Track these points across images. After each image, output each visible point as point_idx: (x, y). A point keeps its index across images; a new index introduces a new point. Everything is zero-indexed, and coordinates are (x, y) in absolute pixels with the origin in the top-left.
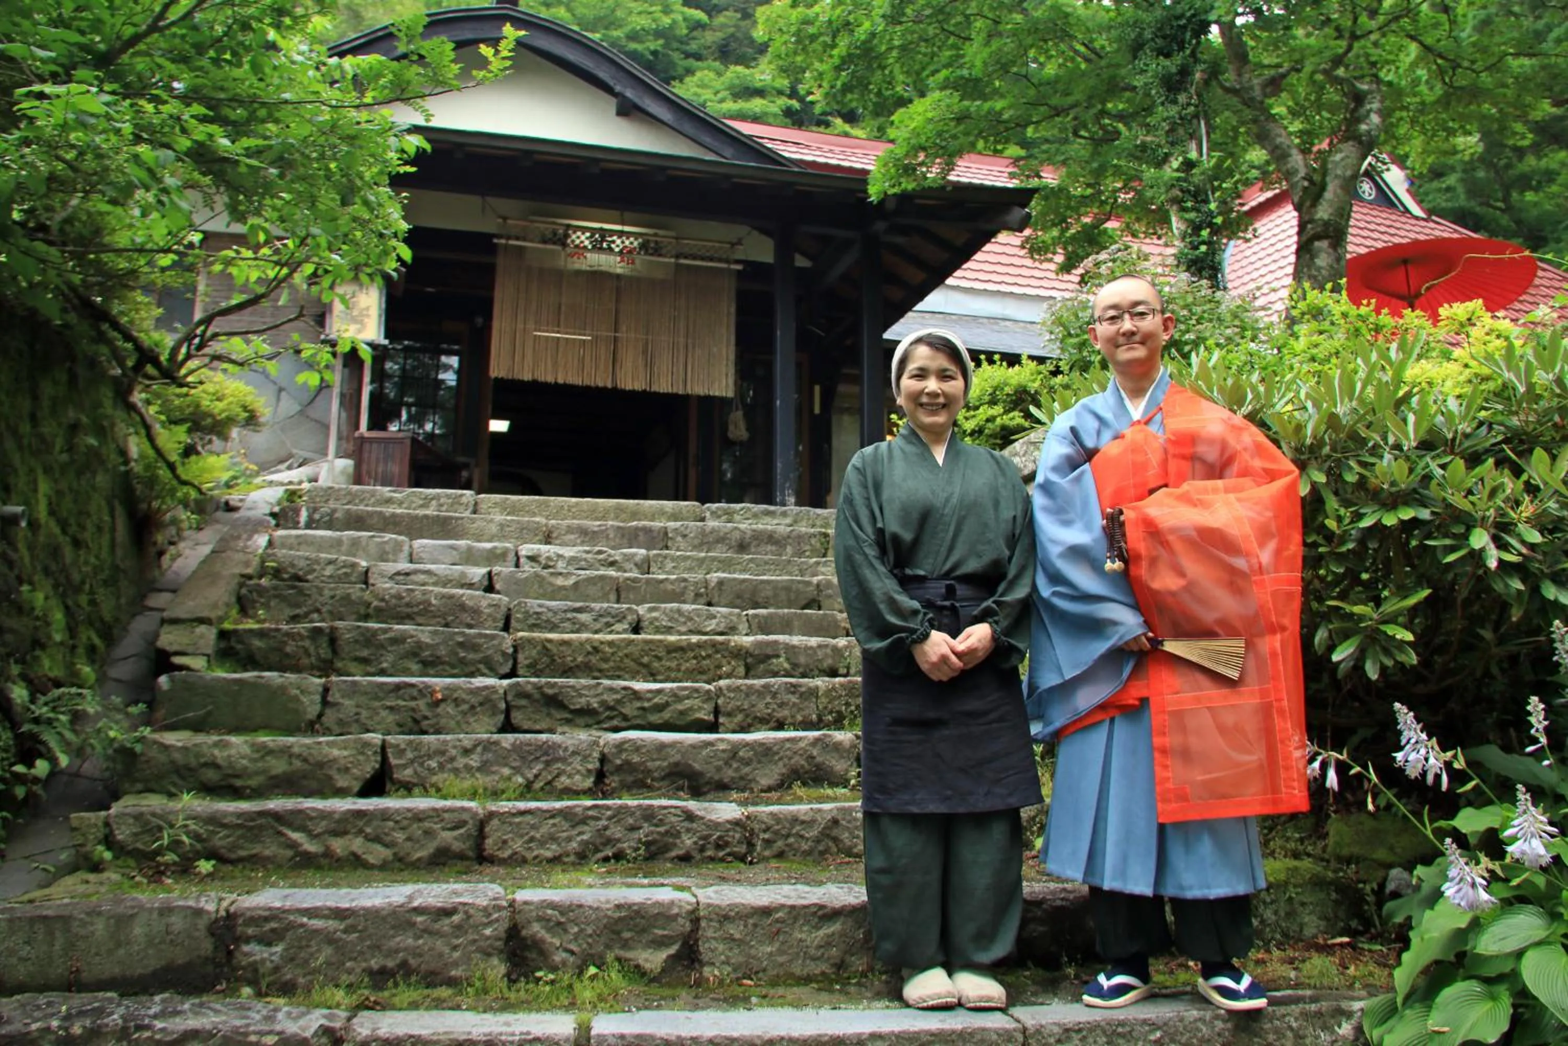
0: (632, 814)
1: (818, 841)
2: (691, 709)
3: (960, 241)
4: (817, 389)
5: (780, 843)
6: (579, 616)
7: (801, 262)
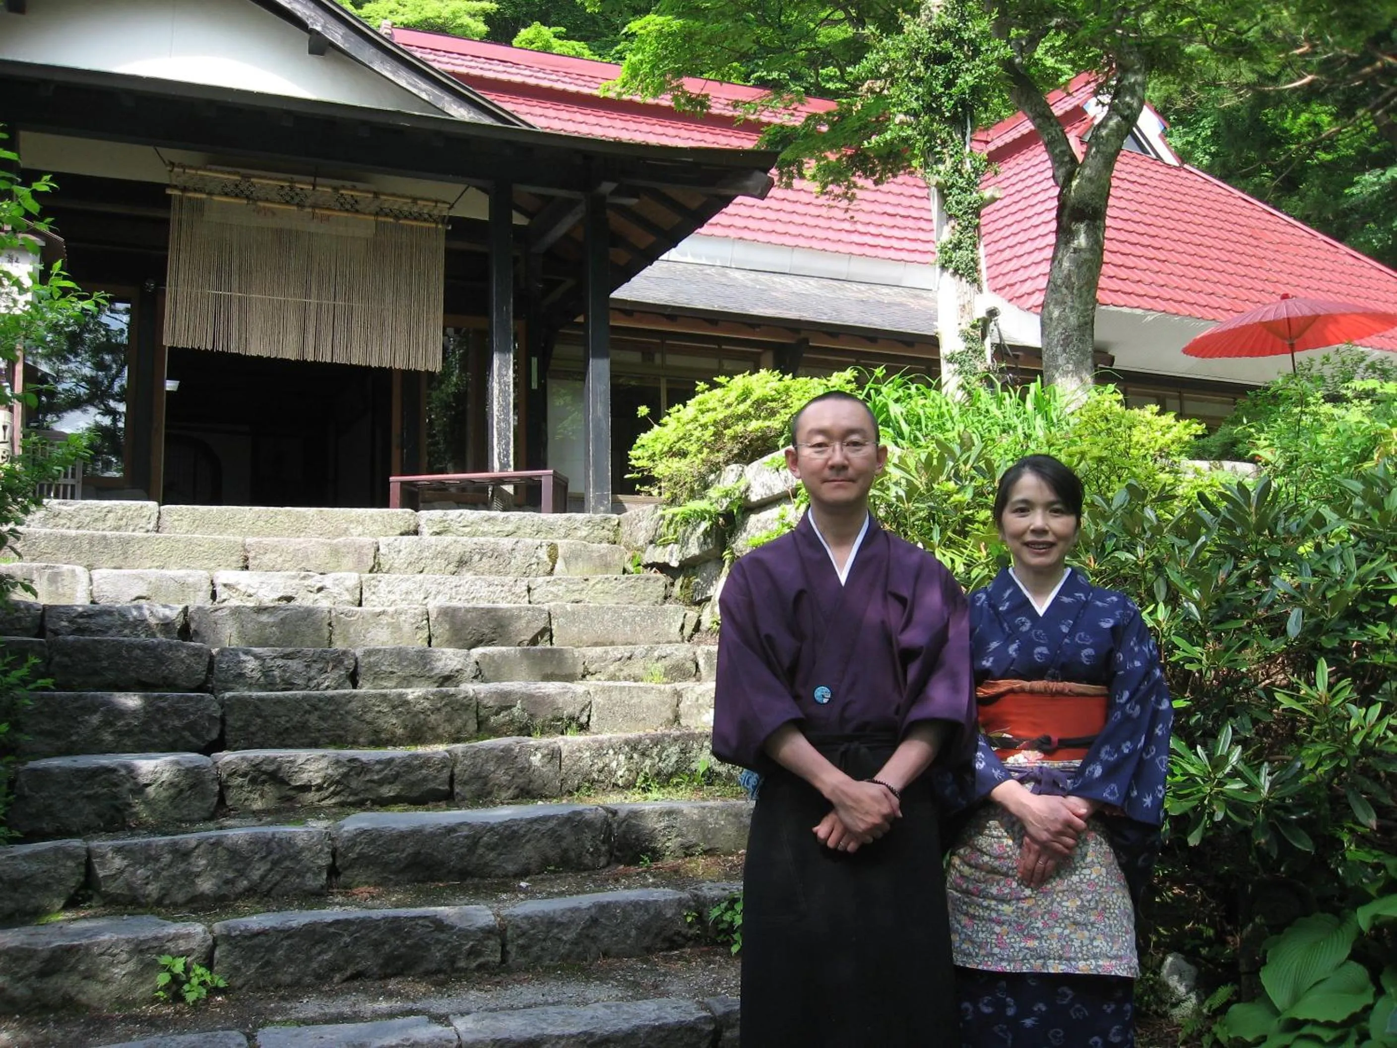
0: (377, 927)
1: (575, 943)
2: (425, 779)
3: (695, 204)
4: (534, 360)
5: (536, 949)
6: (290, 662)
7: (519, 220)
